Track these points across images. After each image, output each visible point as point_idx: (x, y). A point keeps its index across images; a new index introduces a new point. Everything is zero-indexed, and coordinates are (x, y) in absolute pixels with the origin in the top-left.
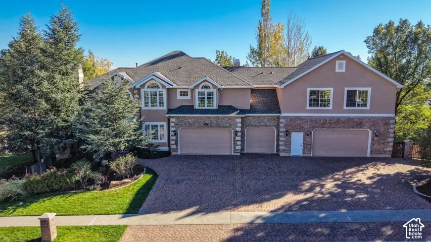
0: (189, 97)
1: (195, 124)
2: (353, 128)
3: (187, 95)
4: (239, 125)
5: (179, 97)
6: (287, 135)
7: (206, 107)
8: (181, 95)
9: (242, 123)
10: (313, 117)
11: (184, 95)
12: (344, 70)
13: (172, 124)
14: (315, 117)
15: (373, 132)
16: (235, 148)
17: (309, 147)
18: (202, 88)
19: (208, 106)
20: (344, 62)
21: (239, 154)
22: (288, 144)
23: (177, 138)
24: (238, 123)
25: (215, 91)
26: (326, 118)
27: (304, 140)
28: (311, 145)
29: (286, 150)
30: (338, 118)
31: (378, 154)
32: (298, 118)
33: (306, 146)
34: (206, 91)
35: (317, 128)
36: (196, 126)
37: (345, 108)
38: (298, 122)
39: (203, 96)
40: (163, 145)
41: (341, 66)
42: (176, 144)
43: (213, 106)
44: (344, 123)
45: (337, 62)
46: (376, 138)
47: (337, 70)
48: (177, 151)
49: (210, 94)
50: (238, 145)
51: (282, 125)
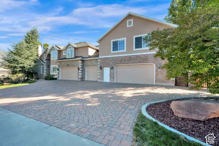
1: (65, 65)
2: (141, 63)
5: (63, 54)
6: (101, 69)
7: (70, 57)
10: (114, 57)
12: (132, 25)
13: (57, 66)
14: (115, 57)
15: (157, 66)
16: (78, 77)
17: (113, 77)
20: (132, 20)
21: (80, 80)
22: (102, 75)
24: (80, 63)
25: (73, 49)
26: (122, 57)
27: (110, 72)
28: (114, 75)
29: (101, 78)
30: (130, 57)
31: (162, 82)
32: (107, 58)
33: (112, 76)
34: (70, 49)
35: (117, 64)
37: (134, 49)
38: (107, 61)
39: (69, 52)
40: (56, 75)
41: (130, 23)
43: (72, 57)
44: (134, 59)
45: (128, 21)
46: (159, 70)
47: (128, 26)
48: (59, 78)
49: (72, 50)
50: (79, 75)
51: (99, 63)
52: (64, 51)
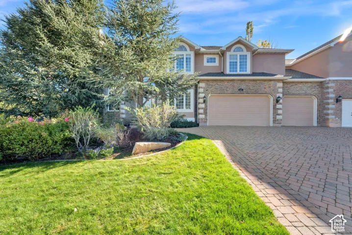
0: (217, 64)
1: (228, 89)
3: (215, 62)
4: (281, 90)
5: (206, 64)
6: (337, 102)
7: (238, 72)
8: (208, 62)
9: (283, 88)
11: (211, 62)
13: (201, 90)
16: (274, 118)
18: (234, 51)
19: (240, 71)
21: (280, 125)
22: (339, 113)
23: (206, 106)
24: (279, 88)
25: (249, 55)
29: (336, 120)
34: (239, 54)
36: (229, 92)
39: (235, 61)
40: (189, 114)
42: (205, 113)
43: (246, 71)
48: (206, 122)
49: (243, 57)
50: (278, 114)
51: (331, 90)
52: (206, 57)
